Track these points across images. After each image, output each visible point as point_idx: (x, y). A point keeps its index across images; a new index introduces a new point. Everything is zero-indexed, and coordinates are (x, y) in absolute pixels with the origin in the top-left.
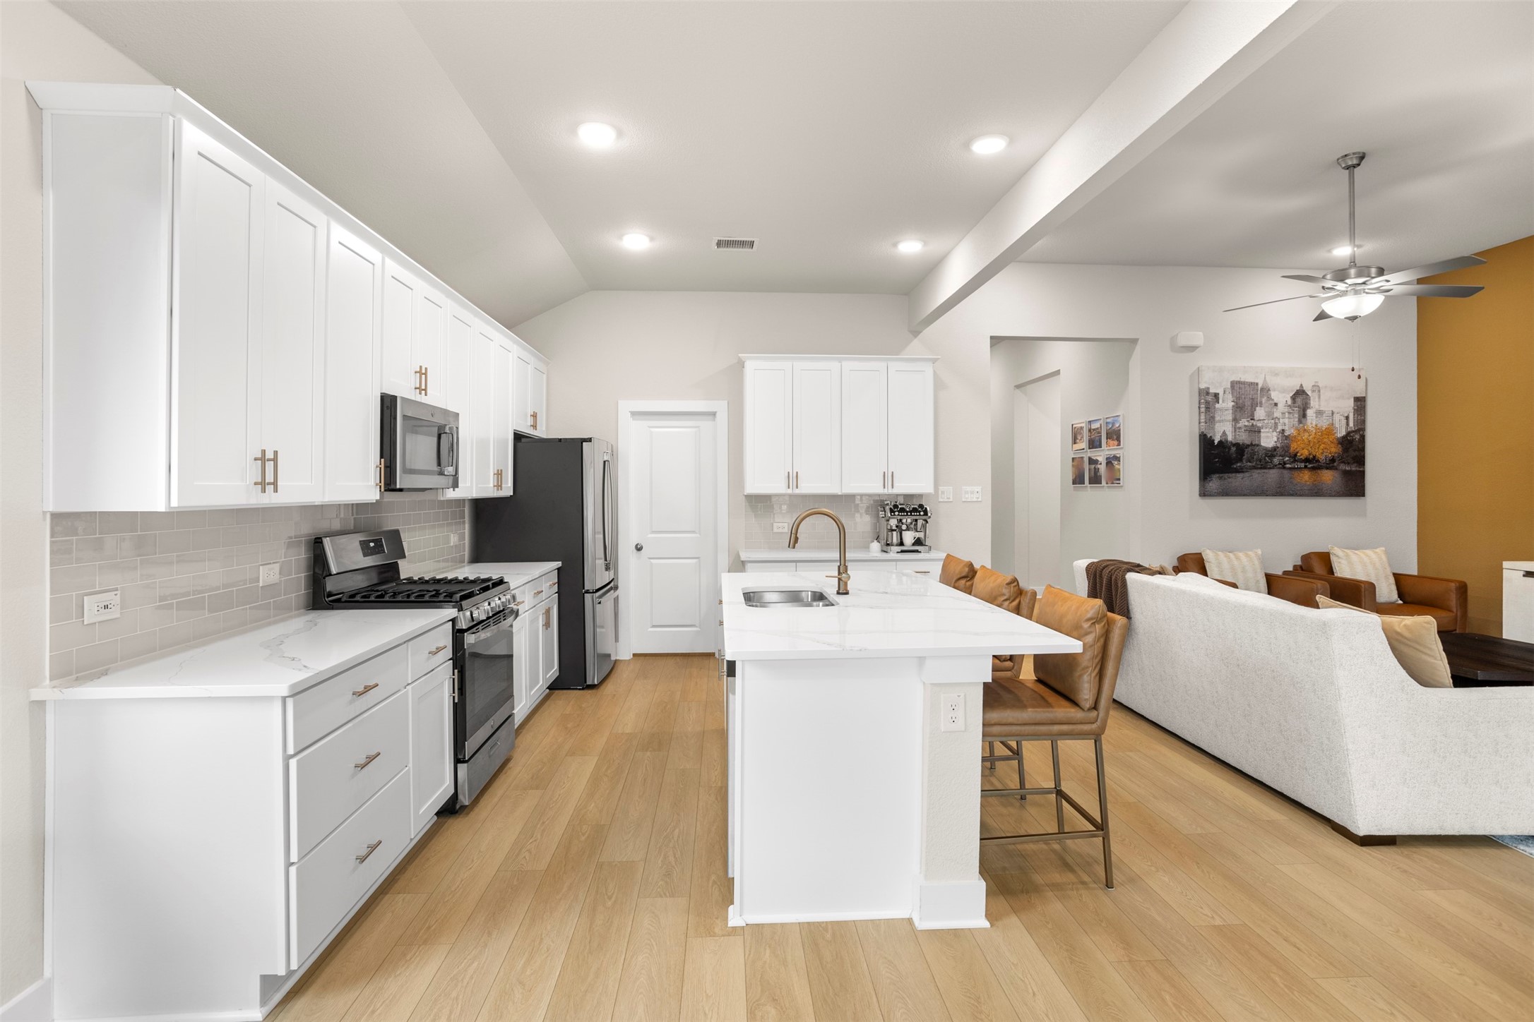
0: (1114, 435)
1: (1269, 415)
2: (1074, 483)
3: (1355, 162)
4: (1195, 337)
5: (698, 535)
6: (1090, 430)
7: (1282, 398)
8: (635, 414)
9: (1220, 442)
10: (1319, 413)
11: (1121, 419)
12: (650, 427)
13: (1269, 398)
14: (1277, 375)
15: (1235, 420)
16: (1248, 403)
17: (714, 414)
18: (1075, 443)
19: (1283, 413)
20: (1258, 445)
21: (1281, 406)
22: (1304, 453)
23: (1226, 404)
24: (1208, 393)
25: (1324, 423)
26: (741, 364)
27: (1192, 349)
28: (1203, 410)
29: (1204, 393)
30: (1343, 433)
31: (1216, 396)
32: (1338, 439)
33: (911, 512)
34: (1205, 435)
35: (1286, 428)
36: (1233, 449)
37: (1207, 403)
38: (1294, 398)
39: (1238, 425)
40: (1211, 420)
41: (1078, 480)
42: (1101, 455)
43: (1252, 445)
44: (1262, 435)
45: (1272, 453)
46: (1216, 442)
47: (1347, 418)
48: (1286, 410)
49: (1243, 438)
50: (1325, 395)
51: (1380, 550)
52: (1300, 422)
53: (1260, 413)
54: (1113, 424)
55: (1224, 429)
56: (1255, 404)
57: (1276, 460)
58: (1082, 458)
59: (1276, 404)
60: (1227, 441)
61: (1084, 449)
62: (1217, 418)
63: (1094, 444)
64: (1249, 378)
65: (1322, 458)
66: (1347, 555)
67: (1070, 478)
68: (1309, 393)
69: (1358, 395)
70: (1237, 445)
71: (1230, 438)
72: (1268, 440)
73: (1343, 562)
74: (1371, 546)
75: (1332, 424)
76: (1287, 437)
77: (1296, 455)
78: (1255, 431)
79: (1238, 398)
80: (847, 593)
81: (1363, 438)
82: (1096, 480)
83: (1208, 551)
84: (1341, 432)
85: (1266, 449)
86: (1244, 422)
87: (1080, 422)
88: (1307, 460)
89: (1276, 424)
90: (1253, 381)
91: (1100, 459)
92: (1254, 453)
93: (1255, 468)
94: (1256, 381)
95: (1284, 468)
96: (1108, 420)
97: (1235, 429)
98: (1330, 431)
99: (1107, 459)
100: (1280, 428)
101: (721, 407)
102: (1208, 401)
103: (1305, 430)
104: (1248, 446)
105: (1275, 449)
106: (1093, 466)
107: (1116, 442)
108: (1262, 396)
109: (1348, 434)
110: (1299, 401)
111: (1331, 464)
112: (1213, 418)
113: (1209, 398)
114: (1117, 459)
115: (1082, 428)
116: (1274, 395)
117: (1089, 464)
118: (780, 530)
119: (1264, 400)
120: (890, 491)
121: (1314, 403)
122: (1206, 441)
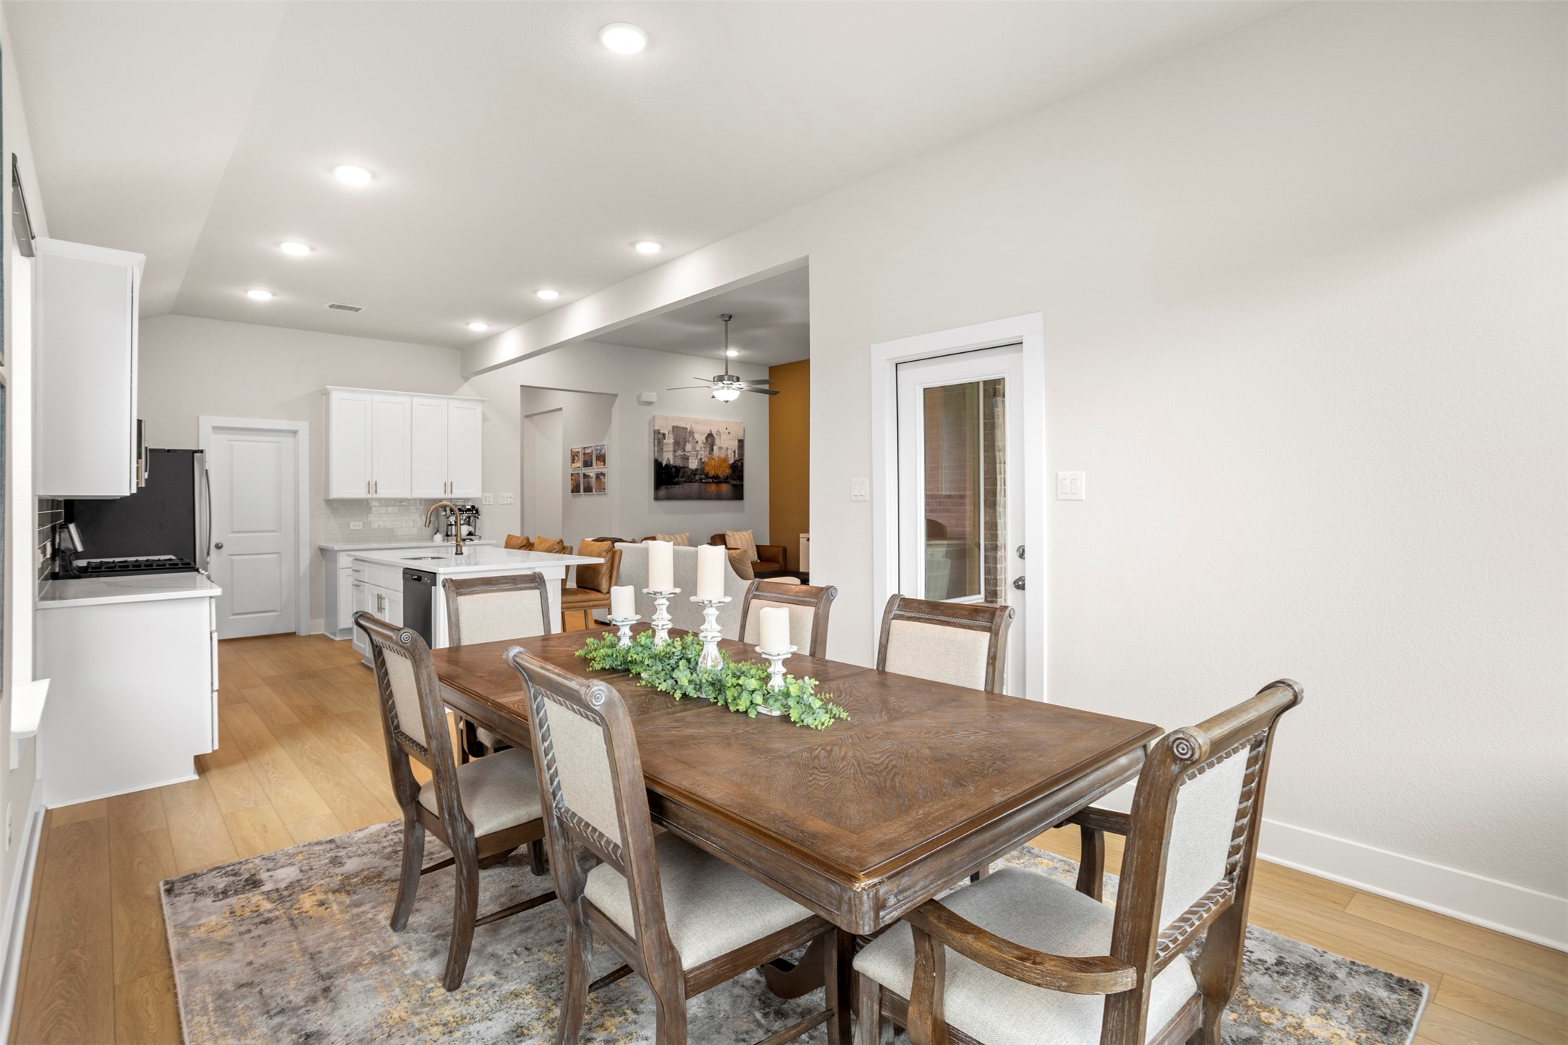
0: (602, 458)
1: (694, 448)
2: (573, 492)
3: (727, 319)
4: (651, 396)
5: (279, 534)
6: (584, 454)
7: (701, 438)
8: (214, 430)
9: (666, 465)
10: (720, 448)
11: (606, 447)
12: (230, 440)
13: (694, 438)
14: (698, 423)
15: (675, 451)
16: (682, 440)
17: (295, 433)
18: (573, 462)
19: (701, 448)
20: (688, 467)
21: (699, 443)
22: (712, 473)
23: (669, 440)
24: (659, 433)
25: (723, 456)
26: (326, 394)
27: (650, 403)
28: (656, 444)
29: (657, 432)
30: (733, 461)
31: (664, 435)
32: (730, 465)
33: (466, 511)
34: (657, 460)
35: (703, 457)
36: (674, 469)
37: (659, 439)
38: (707, 438)
39: (677, 454)
40: (661, 450)
41: (575, 490)
42: (592, 472)
43: (684, 467)
44: (690, 461)
45: (695, 472)
46: (664, 465)
47: (734, 452)
48: (702, 445)
49: (679, 463)
50: (723, 437)
51: (750, 532)
52: (710, 453)
53: (688, 447)
54: (601, 451)
55: (668, 457)
56: (685, 442)
57: (697, 477)
58: (579, 474)
59: (697, 442)
60: (670, 464)
61: (580, 467)
62: (665, 449)
63: (587, 464)
64: (682, 425)
65: (721, 476)
66: (733, 535)
67: (570, 488)
68: (715, 436)
69: (740, 438)
70: (675, 467)
71: (672, 462)
72: (693, 464)
73: (732, 539)
74: (746, 530)
75: (727, 455)
76: (703, 463)
77: (708, 474)
78: (686, 458)
79: (676, 437)
80: (462, 554)
81: (742, 464)
82: (588, 489)
83: (659, 535)
84: (731, 461)
85: (692, 470)
86: (679, 453)
87: (577, 447)
88: (713, 477)
89: (697, 454)
90: (684, 426)
91: (591, 475)
92: (685, 473)
93: (685, 482)
94: (687, 427)
95: (702, 482)
96: (598, 448)
97: (675, 457)
98: (726, 460)
99: (596, 474)
100: (699, 457)
101: (303, 427)
102: (659, 437)
103: (713, 459)
104: (682, 468)
105: (697, 470)
106: (586, 480)
107: (602, 463)
108: (689, 437)
109: (735, 461)
110: (709, 440)
111: (726, 480)
112: (662, 449)
113: (660, 436)
114: (603, 474)
115: (578, 452)
116: (696, 436)
117: (584, 478)
119: (691, 439)
120: (449, 496)
121: (717, 442)
122: (658, 464)
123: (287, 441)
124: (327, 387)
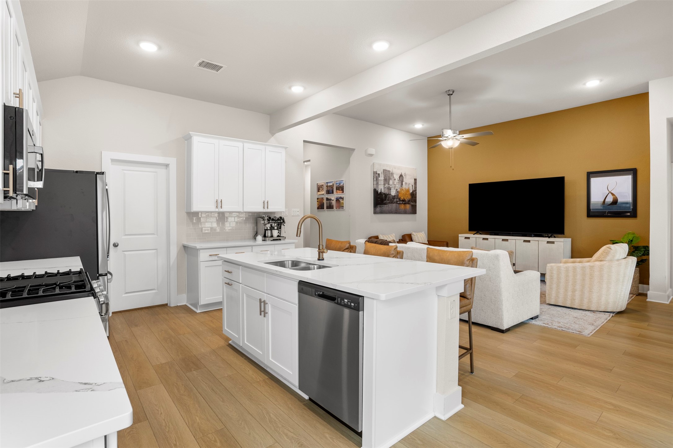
0: (341, 188)
1: (393, 183)
2: (318, 208)
3: (451, 93)
4: (372, 151)
5: (156, 236)
6: (327, 186)
7: (397, 177)
8: (113, 161)
9: (380, 192)
10: (406, 183)
11: (344, 182)
12: (123, 170)
13: (393, 177)
14: (395, 168)
15: (384, 184)
16: (388, 178)
17: (167, 166)
18: (319, 191)
19: (397, 183)
20: (390, 194)
21: (396, 180)
22: (402, 198)
23: (382, 178)
24: (377, 173)
25: (407, 188)
27: (371, 155)
28: (375, 180)
29: (375, 173)
30: (412, 191)
31: (379, 174)
32: (410, 193)
33: (277, 220)
34: (376, 190)
35: (398, 189)
36: (384, 195)
37: (376, 177)
38: (400, 177)
39: (385, 186)
40: (377, 184)
41: (320, 207)
42: (333, 197)
43: (389, 194)
44: (392, 190)
45: (394, 197)
46: (379, 192)
47: (413, 186)
48: (398, 182)
49: (386, 191)
50: (407, 177)
51: (423, 232)
52: (401, 186)
53: (391, 182)
54: (340, 184)
55: (381, 188)
56: (390, 179)
57: (395, 200)
58: (323, 198)
59: (395, 179)
60: (382, 192)
61: (324, 194)
62: (379, 183)
63: (330, 191)
64: (388, 169)
65: (406, 200)
66: (417, 235)
67: (316, 206)
68: (403, 176)
69: (415, 178)
70: (385, 194)
71: (383, 191)
72: (393, 193)
73: (416, 237)
74: (421, 232)
75: (409, 188)
76: (398, 192)
77: (400, 199)
78: (389, 189)
79: (385, 176)
80: (323, 260)
81: (416, 193)
82: (330, 207)
83: (380, 235)
84: (411, 191)
85: (392, 196)
86: (387, 185)
87: (321, 182)
88: (403, 201)
89: (395, 186)
90: (389, 170)
91: (332, 198)
92: (389, 197)
93: (389, 203)
94: (390, 170)
95: (397, 203)
96: (337, 182)
97: (384, 188)
98: (408, 190)
99: (336, 198)
100: (396, 188)
101: (172, 162)
102: (376, 176)
103: (402, 189)
104: (388, 194)
105: (395, 196)
106: (328, 202)
107: (341, 192)
108: (391, 176)
109: (413, 191)
110: (401, 178)
111: (408, 202)
112: (378, 183)
113: (377, 175)
114: (343, 199)
115: (322, 185)
116: (395, 176)
117: (327, 200)
118: (206, 231)
119: (392, 177)
120: (266, 210)
121: (404, 180)
122: (375, 191)
123: (162, 171)
124: (190, 132)
